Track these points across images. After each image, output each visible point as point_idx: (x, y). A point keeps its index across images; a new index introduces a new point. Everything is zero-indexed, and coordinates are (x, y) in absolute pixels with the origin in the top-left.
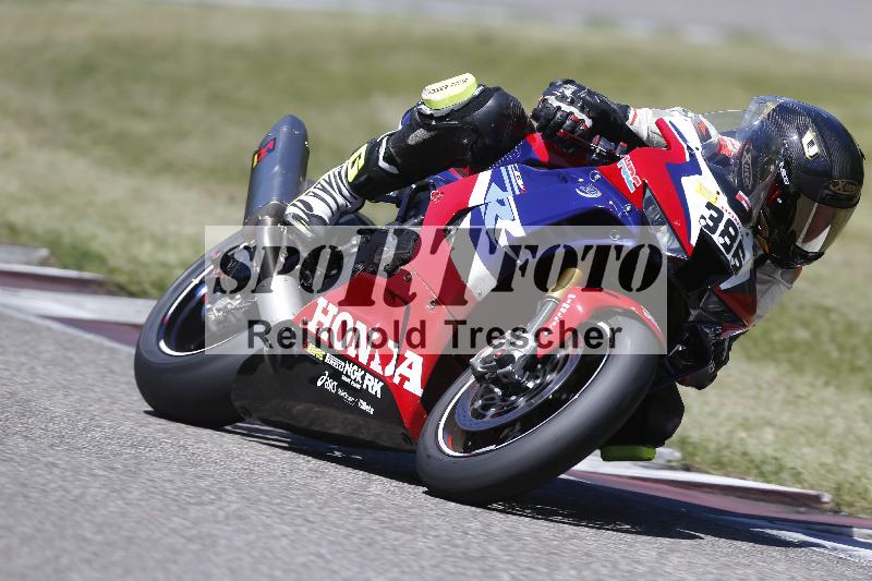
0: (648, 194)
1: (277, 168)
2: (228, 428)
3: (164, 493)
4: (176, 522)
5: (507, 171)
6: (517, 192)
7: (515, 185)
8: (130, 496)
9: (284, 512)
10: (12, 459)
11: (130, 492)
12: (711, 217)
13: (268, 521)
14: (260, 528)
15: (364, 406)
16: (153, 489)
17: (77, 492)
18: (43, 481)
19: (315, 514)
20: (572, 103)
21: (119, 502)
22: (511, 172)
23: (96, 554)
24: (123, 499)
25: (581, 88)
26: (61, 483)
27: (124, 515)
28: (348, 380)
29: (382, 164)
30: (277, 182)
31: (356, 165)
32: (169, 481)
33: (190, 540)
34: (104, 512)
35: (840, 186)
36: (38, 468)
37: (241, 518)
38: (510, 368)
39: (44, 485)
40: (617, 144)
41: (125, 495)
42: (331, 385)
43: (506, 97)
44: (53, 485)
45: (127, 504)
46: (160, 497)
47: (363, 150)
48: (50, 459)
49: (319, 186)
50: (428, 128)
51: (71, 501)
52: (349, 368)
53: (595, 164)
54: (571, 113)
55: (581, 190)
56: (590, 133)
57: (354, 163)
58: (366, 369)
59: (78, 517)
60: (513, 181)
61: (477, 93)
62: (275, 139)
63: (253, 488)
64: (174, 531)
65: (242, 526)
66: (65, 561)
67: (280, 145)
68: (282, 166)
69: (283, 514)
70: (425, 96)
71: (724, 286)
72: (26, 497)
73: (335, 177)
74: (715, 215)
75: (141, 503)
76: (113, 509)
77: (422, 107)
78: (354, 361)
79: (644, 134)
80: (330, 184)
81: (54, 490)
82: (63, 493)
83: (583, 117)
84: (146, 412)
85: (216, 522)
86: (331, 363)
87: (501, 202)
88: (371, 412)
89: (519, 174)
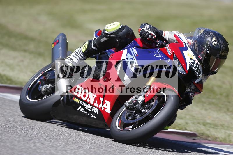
0: (175, 56)
1: (60, 48)
2: (47, 121)
5: (132, 50)
6: (136, 56)
7: (135, 54)
15: (93, 116)
20: (151, 30)
22: (133, 50)
25: (150, 26)
28: (87, 109)
29: (93, 47)
30: (61, 52)
31: (85, 47)
35: (223, 53)
38: (137, 106)
40: (163, 42)
42: (82, 110)
43: (128, 28)
47: (87, 43)
49: (74, 53)
50: (107, 37)
52: (87, 105)
54: (151, 33)
55: (155, 55)
56: (156, 39)
58: (93, 105)
60: (134, 52)
61: (120, 27)
62: (58, 40)
67: (60, 41)
68: (62, 47)
70: (106, 28)
71: (196, 82)
74: (193, 62)
77: (105, 31)
78: (89, 103)
80: (77, 53)
83: (154, 34)
84: (23, 117)
86: (82, 104)
87: (132, 58)
88: (95, 118)
89: (135, 50)
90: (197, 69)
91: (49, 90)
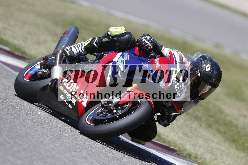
3: (66, 146)
4: (67, 155)
5: (126, 54)
6: (127, 60)
7: (127, 58)
8: (56, 145)
9: (98, 159)
10: (26, 126)
11: (56, 143)
13: (93, 161)
14: (90, 162)
15: (70, 106)
16: (63, 144)
17: (42, 140)
19: (106, 162)
20: (148, 41)
21: (53, 146)
23: (43, 158)
24: (54, 145)
25: (151, 38)
26: (38, 136)
29: (94, 44)
30: (66, 42)
31: (88, 42)
32: (68, 143)
33: (70, 161)
34: (48, 147)
35: (213, 81)
36: (33, 131)
37: (85, 158)
38: (110, 105)
39: (33, 135)
40: (157, 55)
41: (55, 144)
43: (131, 35)
44: (36, 136)
45: (55, 146)
46: (64, 147)
47: (91, 39)
48: (36, 129)
49: (76, 45)
51: (40, 142)
53: (150, 58)
54: (148, 43)
56: (151, 50)
59: (40, 147)
60: (127, 57)
61: (124, 32)
62: (69, 31)
63: (91, 151)
64: (66, 157)
65: (85, 161)
66: (34, 158)
67: (70, 33)
68: (69, 38)
69: (97, 160)
70: (110, 30)
72: (27, 137)
73: (82, 44)
75: (59, 148)
76: (51, 147)
77: (109, 32)
79: (165, 54)
80: (79, 46)
81: (36, 137)
82: (38, 139)
83: (151, 45)
84: (15, 95)
85: (79, 158)
87: (122, 61)
88: (71, 108)
89: (129, 55)
91: (45, 74)
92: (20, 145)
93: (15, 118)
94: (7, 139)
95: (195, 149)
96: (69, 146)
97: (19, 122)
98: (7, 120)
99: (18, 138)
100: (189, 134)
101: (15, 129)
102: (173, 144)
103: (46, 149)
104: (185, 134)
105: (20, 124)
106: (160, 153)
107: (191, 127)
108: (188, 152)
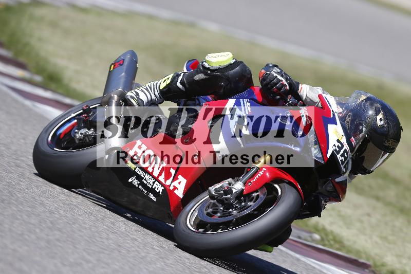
1: (123, 74)
3: (184, 264)
8: (168, 262)
10: (116, 233)
12: (338, 146)
15: (151, 196)
16: (179, 261)
17: (143, 254)
18: (128, 246)
21: (162, 264)
26: (137, 249)
27: (163, 269)
28: (145, 182)
29: (178, 84)
30: (122, 81)
31: (166, 82)
32: (188, 259)
34: (154, 267)
36: (128, 240)
38: (229, 196)
39: (129, 248)
40: (298, 101)
41: (166, 260)
42: (136, 183)
43: (245, 66)
44: (133, 249)
45: (166, 265)
46: (182, 265)
47: (171, 76)
48: (134, 237)
49: (145, 87)
50: (206, 74)
51: (140, 258)
54: (281, 81)
56: (288, 92)
57: (165, 81)
59: (141, 266)
61: (232, 62)
62: (124, 60)
67: (126, 63)
68: (125, 72)
70: (207, 58)
71: (337, 180)
72: (119, 251)
73: (154, 85)
74: (340, 146)
76: (158, 266)
77: (204, 63)
78: (151, 174)
79: (304, 97)
80: (151, 88)
81: (133, 251)
82: (137, 254)
83: (286, 84)
86: (138, 172)
88: (155, 200)
90: (343, 160)
91: (88, 138)
92: (107, 264)
93: (98, 220)
94: (85, 254)
95: (400, 263)
96: (189, 263)
97: (105, 227)
98: (85, 223)
99: (103, 253)
100: (390, 238)
101: (97, 239)
102: (364, 256)
103: (151, 269)
104: (384, 239)
105: (106, 229)
106: (343, 270)
107: (394, 226)
108: (389, 268)
